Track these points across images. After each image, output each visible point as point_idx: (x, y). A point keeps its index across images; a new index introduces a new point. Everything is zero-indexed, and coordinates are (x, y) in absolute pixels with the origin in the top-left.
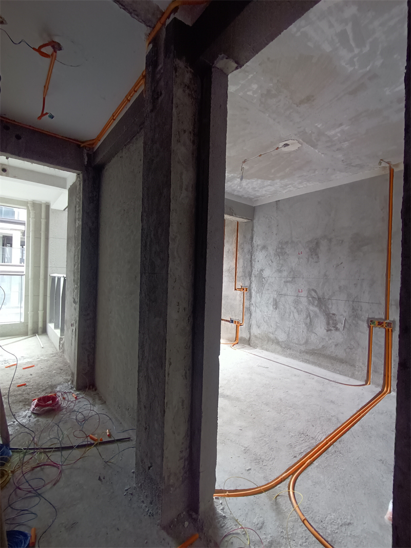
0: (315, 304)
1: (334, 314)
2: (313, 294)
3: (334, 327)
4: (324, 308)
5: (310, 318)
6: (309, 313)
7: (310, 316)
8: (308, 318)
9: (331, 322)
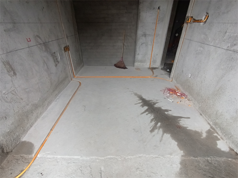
0: (44, 49)
1: (54, 53)
2: (39, 40)
3: (57, 62)
4: (49, 50)
5: (46, 64)
6: (44, 60)
7: (45, 62)
8: (45, 65)
9: (55, 59)
